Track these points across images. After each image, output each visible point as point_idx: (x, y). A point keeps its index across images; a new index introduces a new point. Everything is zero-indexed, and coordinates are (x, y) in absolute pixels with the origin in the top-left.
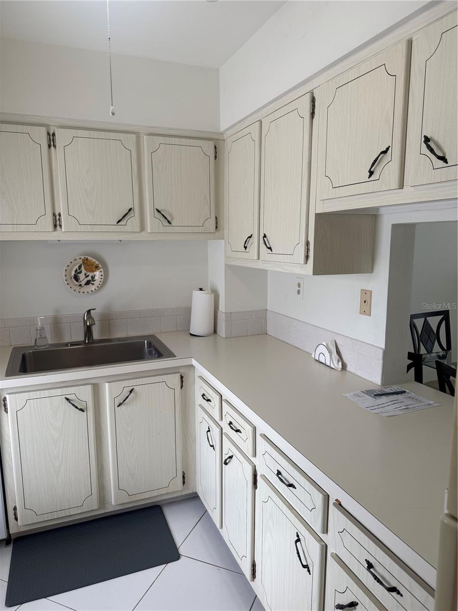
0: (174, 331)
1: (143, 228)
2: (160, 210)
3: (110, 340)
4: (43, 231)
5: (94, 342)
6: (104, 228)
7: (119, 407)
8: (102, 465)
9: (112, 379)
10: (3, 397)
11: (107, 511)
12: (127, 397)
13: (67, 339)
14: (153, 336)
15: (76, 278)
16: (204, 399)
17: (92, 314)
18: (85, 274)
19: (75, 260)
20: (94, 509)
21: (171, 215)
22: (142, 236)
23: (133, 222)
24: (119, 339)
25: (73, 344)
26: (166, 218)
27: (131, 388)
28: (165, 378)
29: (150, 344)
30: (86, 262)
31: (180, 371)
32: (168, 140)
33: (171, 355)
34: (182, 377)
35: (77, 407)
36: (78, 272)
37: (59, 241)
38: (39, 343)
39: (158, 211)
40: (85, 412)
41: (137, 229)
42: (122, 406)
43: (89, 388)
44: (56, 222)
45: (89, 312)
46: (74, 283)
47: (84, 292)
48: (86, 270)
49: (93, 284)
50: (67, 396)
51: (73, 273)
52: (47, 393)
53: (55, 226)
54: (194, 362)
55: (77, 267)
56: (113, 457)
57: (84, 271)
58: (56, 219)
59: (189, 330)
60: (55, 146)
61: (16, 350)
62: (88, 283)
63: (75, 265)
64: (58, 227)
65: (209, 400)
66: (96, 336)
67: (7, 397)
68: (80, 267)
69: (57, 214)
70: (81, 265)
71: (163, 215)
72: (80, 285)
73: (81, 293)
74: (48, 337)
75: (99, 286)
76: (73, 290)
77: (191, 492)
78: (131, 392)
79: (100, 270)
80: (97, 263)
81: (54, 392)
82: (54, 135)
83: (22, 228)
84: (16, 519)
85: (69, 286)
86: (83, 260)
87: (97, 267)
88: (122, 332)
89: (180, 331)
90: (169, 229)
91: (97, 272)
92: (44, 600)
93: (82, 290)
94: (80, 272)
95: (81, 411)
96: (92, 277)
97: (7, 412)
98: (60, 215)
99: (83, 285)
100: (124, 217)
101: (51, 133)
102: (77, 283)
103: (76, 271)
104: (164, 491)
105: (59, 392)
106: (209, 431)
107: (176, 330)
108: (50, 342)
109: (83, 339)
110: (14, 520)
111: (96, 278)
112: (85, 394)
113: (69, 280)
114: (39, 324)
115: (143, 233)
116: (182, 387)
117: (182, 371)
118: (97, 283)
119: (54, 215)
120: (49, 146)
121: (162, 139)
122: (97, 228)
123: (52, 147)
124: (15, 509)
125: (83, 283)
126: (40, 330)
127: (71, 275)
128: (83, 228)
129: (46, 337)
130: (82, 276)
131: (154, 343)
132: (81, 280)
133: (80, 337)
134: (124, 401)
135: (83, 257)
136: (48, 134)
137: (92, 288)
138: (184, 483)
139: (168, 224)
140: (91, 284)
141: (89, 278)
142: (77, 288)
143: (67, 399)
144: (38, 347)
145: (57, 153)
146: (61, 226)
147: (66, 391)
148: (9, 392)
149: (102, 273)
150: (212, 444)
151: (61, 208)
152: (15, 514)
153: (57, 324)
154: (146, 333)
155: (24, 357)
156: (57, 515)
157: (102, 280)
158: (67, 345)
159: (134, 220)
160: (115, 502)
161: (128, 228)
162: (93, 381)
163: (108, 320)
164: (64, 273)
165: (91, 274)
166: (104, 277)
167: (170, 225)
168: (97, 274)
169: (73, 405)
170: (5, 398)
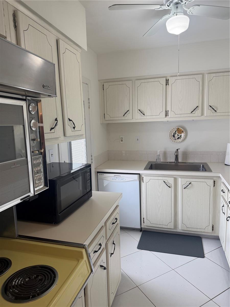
0: (217, 162)
1: (202, 114)
2: (211, 106)
3: (186, 163)
4: (162, 118)
5: (179, 163)
6: (185, 115)
7: (185, 189)
8: (176, 211)
9: (182, 177)
10: (142, 177)
11: (177, 231)
12: (188, 185)
13: (169, 161)
14: (206, 163)
15: (174, 136)
16: (222, 191)
17: (179, 151)
18: (178, 135)
19: (174, 129)
20: (172, 228)
21: (216, 108)
22: (202, 118)
23: (198, 112)
24: (190, 163)
25: (170, 163)
26: (214, 109)
27: (190, 182)
28: (206, 180)
29: (203, 166)
30: (178, 129)
31: (214, 179)
32: (217, 74)
33: (210, 171)
34: (214, 182)
35: (167, 185)
36: (175, 134)
37: (168, 121)
38: (157, 161)
39: (210, 106)
40: (171, 188)
41: (200, 115)
42: (186, 189)
43: (173, 179)
44: (166, 114)
45: (177, 150)
46: (173, 138)
47: (176, 142)
48: (178, 133)
49: (180, 139)
50: (164, 181)
51: (173, 134)
52: (157, 178)
53: (166, 115)
54: (221, 176)
55: (174, 132)
56: (181, 209)
57: (177, 133)
58: (166, 113)
59: (224, 163)
60: (168, 84)
61: (149, 162)
62: (178, 138)
63: (173, 131)
64: (167, 116)
65: (224, 192)
66: (180, 160)
67: (144, 177)
68: (176, 132)
69: (167, 111)
70: (176, 131)
71: (212, 108)
72: (175, 139)
73: (175, 142)
74: (161, 158)
75: (183, 140)
76: (172, 141)
77: (216, 235)
78: (190, 184)
79: (184, 133)
80: (183, 130)
81: (159, 178)
82: (168, 80)
83: (154, 117)
84: (144, 222)
85: (170, 139)
86: (177, 129)
87: (183, 132)
88: (191, 160)
89: (220, 162)
90: (215, 114)
91: (183, 134)
92: (149, 251)
93: (176, 141)
94: (176, 134)
95: (169, 187)
96: (180, 136)
97: (143, 183)
98: (168, 111)
99: (176, 139)
100: (194, 110)
101: (167, 79)
102: (174, 138)
103: (174, 133)
104: (203, 231)
105: (161, 178)
106: (223, 206)
107: (218, 162)
108: (162, 161)
109: (174, 161)
110: (143, 223)
111: (182, 136)
112: (171, 181)
113: (171, 137)
114: (158, 153)
115: (202, 117)
116: (214, 186)
117: (215, 179)
118: (182, 138)
119: (166, 111)
120: (166, 85)
121: (214, 75)
122: (183, 115)
123: (167, 85)
124: (144, 218)
125: (176, 138)
126: (158, 156)
127: (172, 134)
128: (177, 116)
129: (160, 159)
130: (176, 135)
131: (205, 166)
132: (176, 137)
133: (173, 160)
134: (187, 187)
135: (177, 128)
136: (166, 80)
137: (180, 140)
138: (213, 230)
139: (215, 112)
140: (179, 139)
141: (179, 136)
142: (174, 140)
143: (164, 182)
144: (157, 162)
145: (169, 87)
146: (168, 115)
147: (165, 179)
148: (145, 175)
149: (185, 134)
150: (224, 212)
151: (169, 109)
152: (144, 220)
153: (165, 154)
154: (203, 162)
155: (152, 165)
156: (158, 226)
157: (184, 137)
158: (168, 162)
159: (199, 111)
160: (180, 228)
161: (196, 115)
162: (175, 177)
163: (185, 154)
164: (169, 134)
165: (180, 135)
166: (185, 136)
167: (216, 112)
168: (183, 135)
169: (166, 184)
170: (143, 177)
